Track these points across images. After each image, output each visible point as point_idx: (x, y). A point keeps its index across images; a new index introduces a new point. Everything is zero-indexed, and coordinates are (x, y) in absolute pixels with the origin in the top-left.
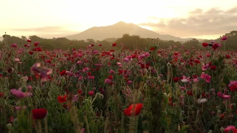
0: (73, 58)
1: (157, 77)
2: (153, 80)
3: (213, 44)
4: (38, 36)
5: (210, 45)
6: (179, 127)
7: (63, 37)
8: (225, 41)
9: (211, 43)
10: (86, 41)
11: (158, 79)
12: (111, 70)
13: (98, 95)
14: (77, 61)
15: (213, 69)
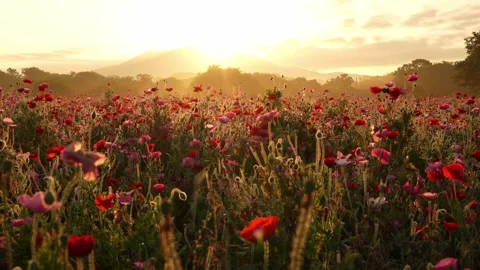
0: (115, 114)
1: (294, 157)
2: (286, 164)
3: (391, 89)
4: (41, 69)
5: (385, 91)
6: (339, 255)
7: (89, 70)
8: (414, 83)
9: (386, 87)
10: (136, 79)
11: (296, 162)
12: (195, 140)
13: (176, 193)
14: (124, 120)
15: (392, 137)
